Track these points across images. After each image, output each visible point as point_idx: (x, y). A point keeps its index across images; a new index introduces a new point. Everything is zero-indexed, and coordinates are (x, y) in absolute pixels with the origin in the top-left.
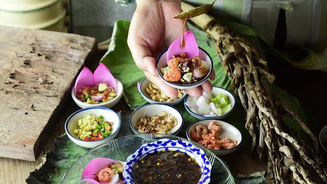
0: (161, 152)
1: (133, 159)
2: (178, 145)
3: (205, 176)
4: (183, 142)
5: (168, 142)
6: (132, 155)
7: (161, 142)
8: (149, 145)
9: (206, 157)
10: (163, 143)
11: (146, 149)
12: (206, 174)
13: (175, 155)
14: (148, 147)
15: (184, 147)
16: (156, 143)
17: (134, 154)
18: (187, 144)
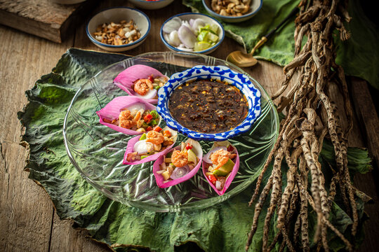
0: (215, 80)
1: (178, 77)
2: (236, 78)
3: (247, 121)
4: (244, 76)
5: (227, 71)
6: (179, 73)
7: (219, 69)
8: (204, 68)
9: (259, 101)
10: (221, 70)
11: (198, 72)
12: (249, 119)
13: (229, 89)
14: (202, 70)
15: (242, 83)
16: (212, 68)
17: (183, 73)
18: (246, 80)
